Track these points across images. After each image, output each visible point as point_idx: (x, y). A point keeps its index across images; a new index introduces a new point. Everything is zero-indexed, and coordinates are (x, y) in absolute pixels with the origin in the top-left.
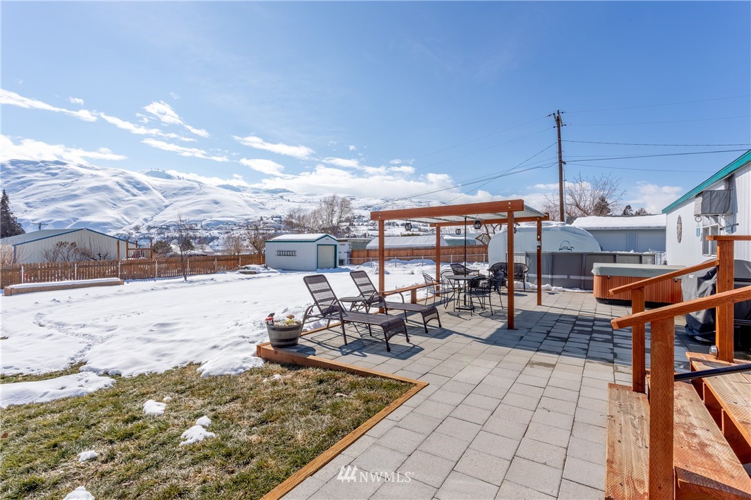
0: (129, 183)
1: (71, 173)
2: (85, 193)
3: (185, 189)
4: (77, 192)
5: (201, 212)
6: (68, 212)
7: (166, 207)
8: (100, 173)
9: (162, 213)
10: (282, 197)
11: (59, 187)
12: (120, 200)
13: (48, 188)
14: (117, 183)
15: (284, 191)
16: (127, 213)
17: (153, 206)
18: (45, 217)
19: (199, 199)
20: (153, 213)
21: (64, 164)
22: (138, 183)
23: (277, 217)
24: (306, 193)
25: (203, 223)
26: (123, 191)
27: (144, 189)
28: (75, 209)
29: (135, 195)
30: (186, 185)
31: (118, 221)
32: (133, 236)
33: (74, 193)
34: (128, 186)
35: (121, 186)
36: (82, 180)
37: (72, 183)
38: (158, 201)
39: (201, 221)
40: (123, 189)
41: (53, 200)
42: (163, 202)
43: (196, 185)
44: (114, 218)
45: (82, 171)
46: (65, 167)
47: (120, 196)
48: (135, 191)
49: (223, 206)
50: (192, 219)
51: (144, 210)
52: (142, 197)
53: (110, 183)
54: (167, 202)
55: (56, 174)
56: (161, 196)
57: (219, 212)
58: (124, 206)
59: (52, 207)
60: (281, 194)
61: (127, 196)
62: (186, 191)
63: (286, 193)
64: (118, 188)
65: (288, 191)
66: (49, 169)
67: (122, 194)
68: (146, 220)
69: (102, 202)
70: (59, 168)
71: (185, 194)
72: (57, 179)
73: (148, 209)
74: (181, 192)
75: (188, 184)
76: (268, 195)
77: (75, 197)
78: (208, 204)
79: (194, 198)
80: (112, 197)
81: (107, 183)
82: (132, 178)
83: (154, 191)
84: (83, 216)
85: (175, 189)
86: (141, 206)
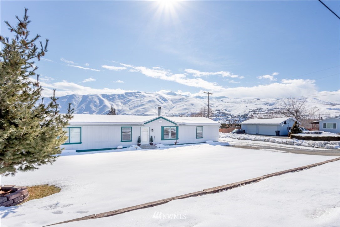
0: (161, 98)
1: (142, 96)
2: (146, 103)
3: (180, 99)
4: (143, 103)
5: (186, 109)
6: (141, 111)
7: (173, 107)
8: (151, 95)
9: (171, 110)
10: (222, 100)
11: (138, 101)
13: (135, 102)
14: (157, 98)
15: (224, 97)
17: (169, 107)
18: (134, 113)
19: (186, 104)
20: (168, 110)
21: (140, 92)
22: (164, 98)
23: (218, 110)
24: (234, 98)
25: (187, 114)
26: (158, 102)
27: (165, 100)
28: (143, 109)
29: (162, 103)
30: (181, 98)
34: (160, 100)
35: (158, 100)
36: (145, 98)
37: (142, 100)
38: (170, 105)
39: (186, 113)
40: (158, 101)
41: (137, 106)
42: (172, 105)
43: (184, 97)
44: (155, 113)
45: (146, 95)
46: (140, 94)
47: (157, 104)
48: (162, 101)
49: (195, 106)
50: (183, 112)
51: (165, 109)
52: (165, 104)
54: (173, 105)
55: (138, 97)
56: (171, 103)
57: (193, 109)
59: (136, 109)
60: (222, 99)
61: (160, 104)
62: (181, 100)
63: (224, 99)
64: (157, 100)
65: (226, 97)
66: (136, 95)
67: (158, 103)
68: (166, 113)
69: (151, 106)
70: (139, 94)
71: (180, 101)
72: (138, 98)
73: (167, 109)
74: (179, 101)
75: (181, 97)
76: (215, 100)
77: (143, 105)
78: (189, 105)
79: (184, 103)
80: (155, 104)
81: (153, 99)
82: (161, 96)
83: (169, 101)
84: (146, 112)
85: (177, 100)
86: (164, 107)
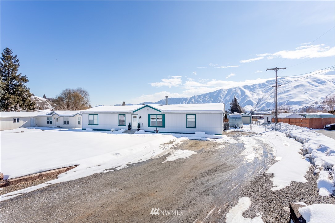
0: (314, 81)
1: (287, 82)
2: (292, 89)
6: (285, 98)
8: (299, 79)
11: (282, 88)
12: (308, 90)
16: (312, 96)
17: (328, 90)
20: (327, 94)
22: (319, 80)
26: (311, 85)
27: (322, 82)
28: (288, 96)
29: (316, 86)
31: (307, 100)
32: (314, 107)
33: (288, 90)
35: (309, 83)
36: (291, 84)
37: (287, 86)
38: (331, 87)
40: (310, 84)
42: (334, 88)
44: (305, 99)
45: (291, 79)
46: (285, 79)
47: (308, 88)
48: (317, 84)
51: (321, 94)
52: (321, 87)
53: (304, 83)
56: (333, 85)
58: (310, 93)
61: (312, 88)
64: (308, 84)
67: (310, 87)
68: (322, 98)
69: (299, 92)
70: (282, 80)
73: (324, 92)
77: (288, 91)
80: (305, 89)
81: (302, 83)
82: (315, 78)
83: (328, 82)
84: (291, 99)
86: (320, 91)
